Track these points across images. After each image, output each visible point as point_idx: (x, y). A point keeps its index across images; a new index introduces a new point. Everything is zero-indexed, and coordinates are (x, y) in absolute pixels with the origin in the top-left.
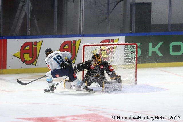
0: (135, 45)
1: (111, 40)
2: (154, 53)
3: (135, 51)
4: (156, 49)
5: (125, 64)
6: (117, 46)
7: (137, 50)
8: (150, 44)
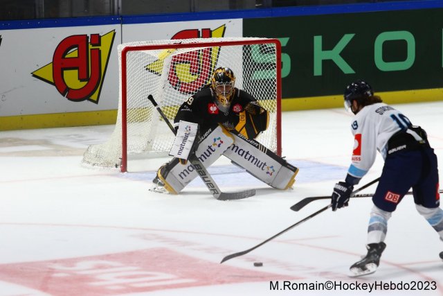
0: (274, 45)
1: (202, 30)
2: (328, 64)
3: (275, 62)
4: (335, 55)
6: (220, 49)
7: (279, 58)
8: (318, 40)
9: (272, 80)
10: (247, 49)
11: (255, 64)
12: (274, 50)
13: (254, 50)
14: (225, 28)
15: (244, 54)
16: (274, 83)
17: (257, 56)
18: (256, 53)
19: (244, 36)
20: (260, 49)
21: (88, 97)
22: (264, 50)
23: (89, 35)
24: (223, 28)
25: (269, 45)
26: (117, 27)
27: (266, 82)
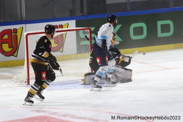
0: (88, 30)
3: (89, 37)
5: (78, 53)
6: (66, 33)
7: (91, 36)
9: (88, 45)
10: (77, 32)
11: (81, 38)
12: (88, 32)
13: (80, 32)
14: (68, 24)
15: (76, 35)
16: (89, 46)
17: (82, 35)
18: (81, 34)
19: (76, 27)
20: (83, 32)
21: (13, 55)
22: (84, 32)
23: (12, 29)
24: (67, 24)
25: (86, 31)
26: (24, 25)
27: (86, 46)
